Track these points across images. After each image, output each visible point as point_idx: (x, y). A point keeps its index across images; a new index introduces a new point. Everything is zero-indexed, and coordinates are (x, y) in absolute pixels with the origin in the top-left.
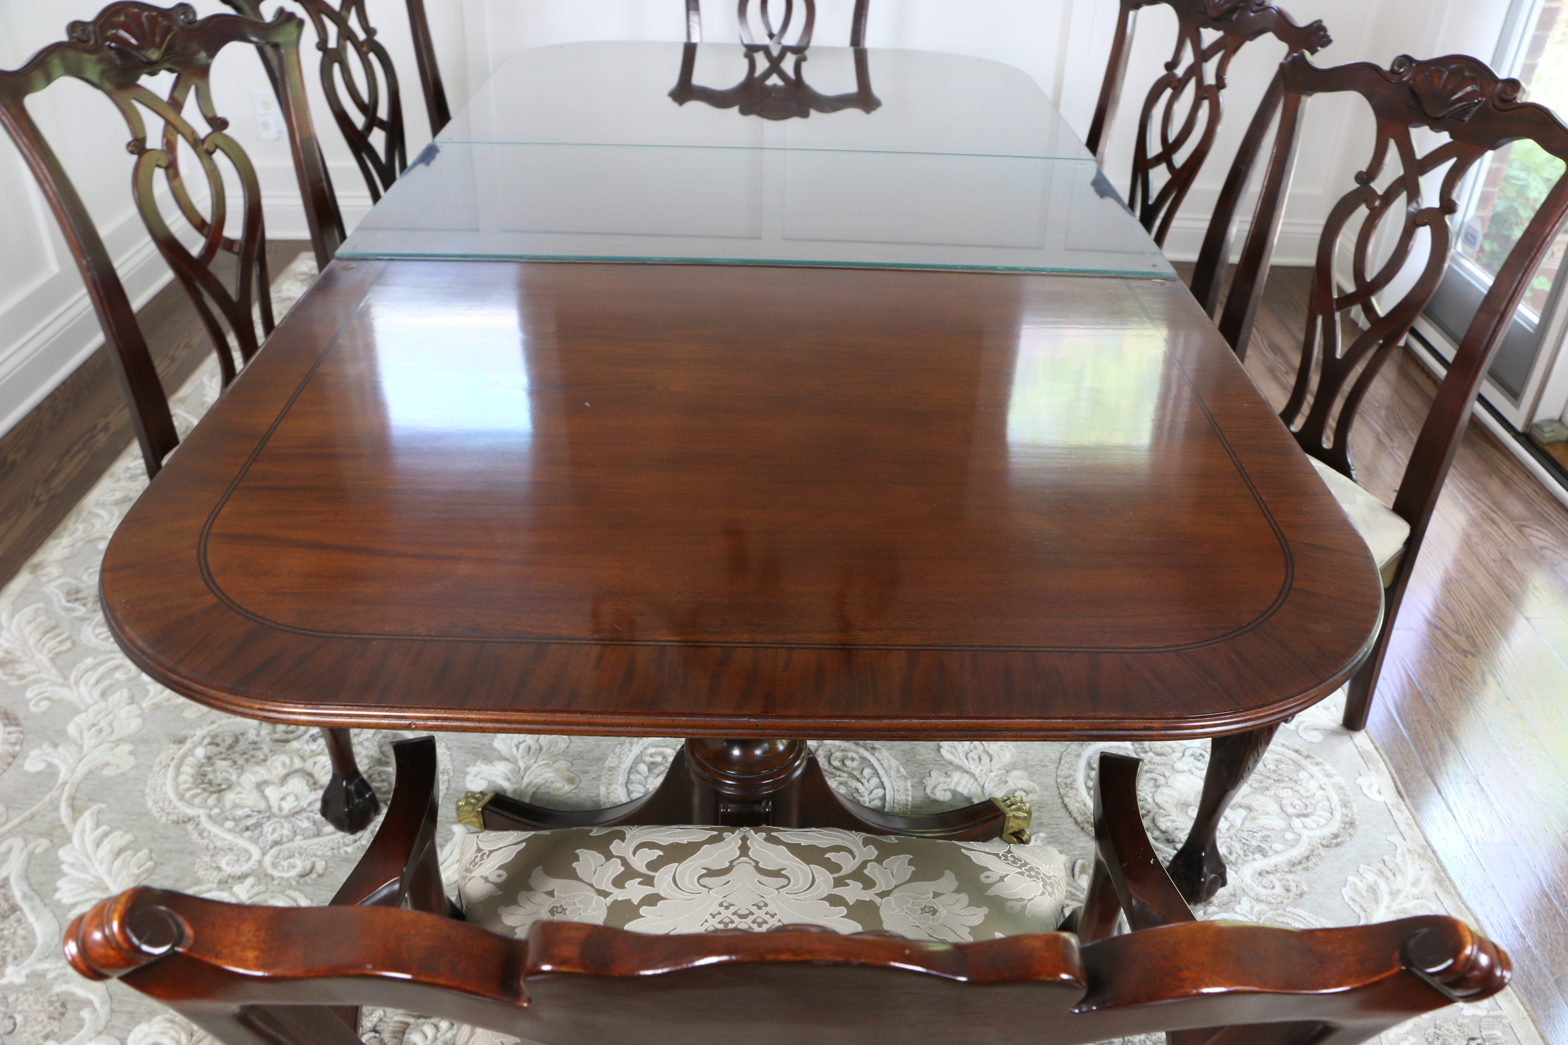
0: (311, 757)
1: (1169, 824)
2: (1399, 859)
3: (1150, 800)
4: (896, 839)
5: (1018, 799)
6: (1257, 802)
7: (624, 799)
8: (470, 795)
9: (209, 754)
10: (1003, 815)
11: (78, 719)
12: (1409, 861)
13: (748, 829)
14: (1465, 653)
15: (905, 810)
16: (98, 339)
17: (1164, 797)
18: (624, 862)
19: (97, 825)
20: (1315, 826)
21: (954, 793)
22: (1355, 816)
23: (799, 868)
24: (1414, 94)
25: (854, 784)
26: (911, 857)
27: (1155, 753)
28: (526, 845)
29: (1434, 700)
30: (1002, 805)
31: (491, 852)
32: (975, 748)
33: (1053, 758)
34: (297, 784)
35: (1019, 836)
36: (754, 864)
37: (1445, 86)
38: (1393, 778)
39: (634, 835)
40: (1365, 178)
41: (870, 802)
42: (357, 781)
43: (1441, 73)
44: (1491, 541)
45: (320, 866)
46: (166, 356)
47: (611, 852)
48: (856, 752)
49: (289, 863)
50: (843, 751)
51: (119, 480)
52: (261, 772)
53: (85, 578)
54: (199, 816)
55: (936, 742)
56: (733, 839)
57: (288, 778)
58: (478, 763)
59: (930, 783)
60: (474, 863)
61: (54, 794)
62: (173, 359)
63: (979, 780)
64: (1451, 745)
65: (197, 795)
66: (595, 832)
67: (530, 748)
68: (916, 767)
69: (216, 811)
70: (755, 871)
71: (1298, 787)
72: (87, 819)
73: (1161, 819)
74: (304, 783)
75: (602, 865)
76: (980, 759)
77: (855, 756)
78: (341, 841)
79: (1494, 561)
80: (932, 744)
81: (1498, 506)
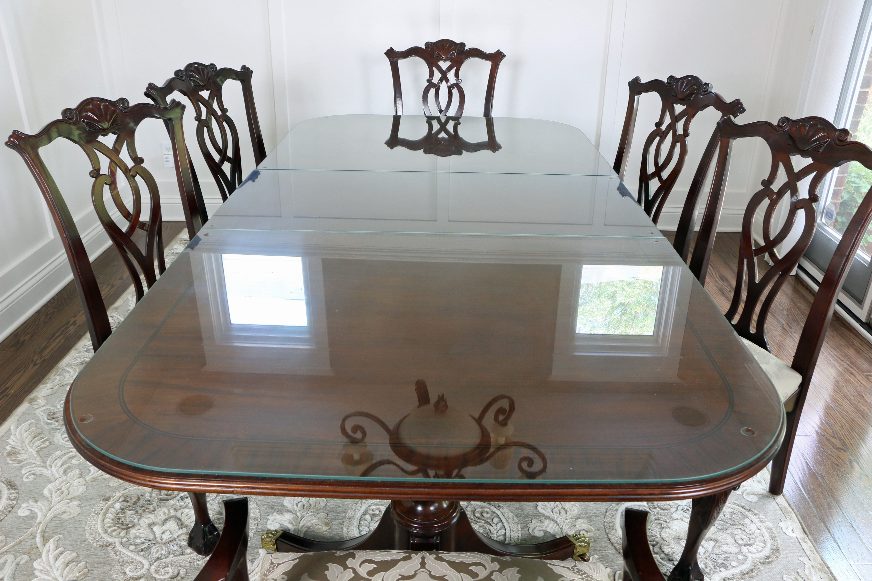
0: (180, 509)
1: (670, 550)
2: (807, 572)
3: (658, 536)
4: (510, 558)
5: (582, 536)
6: (721, 537)
7: (357, 535)
8: (269, 532)
9: (122, 507)
10: (573, 544)
11: (50, 486)
12: (813, 573)
13: (425, 552)
14: (839, 449)
15: (517, 542)
16: (71, 277)
17: (666, 534)
18: (354, 571)
19: (57, 548)
20: (755, 551)
21: (545, 532)
22: (779, 546)
23: (454, 575)
24: (791, 137)
25: (488, 527)
26: (518, 569)
27: (660, 509)
28: (299, 561)
29: (822, 477)
30: (572, 539)
31: (279, 564)
32: (557, 506)
33: (602, 511)
34: (172, 525)
35: (583, 557)
36: (428, 573)
37: (808, 133)
38: (800, 523)
39: (360, 556)
40: (767, 183)
41: (497, 537)
42: (209, 525)
43: (805, 126)
44: (850, 384)
45: (183, 572)
46: (109, 284)
47: (347, 565)
48: (489, 508)
49: (165, 570)
50: (482, 508)
51: (80, 352)
52: (152, 518)
53: (58, 406)
54: (115, 543)
55: (535, 503)
56: (417, 558)
57: (167, 521)
58: (275, 514)
59: (531, 526)
60: (269, 571)
61: (34, 529)
62: (113, 286)
63: (560, 524)
64: (835, 504)
65: (115, 530)
66: (338, 553)
67: (304, 505)
68: (523, 517)
69: (125, 539)
70: (429, 577)
71: (745, 528)
72: (51, 544)
73: (665, 547)
74: (176, 524)
75: (342, 573)
76: (560, 513)
77: (488, 510)
78: (195, 558)
79: (853, 396)
80: (533, 504)
81: (854, 364)
